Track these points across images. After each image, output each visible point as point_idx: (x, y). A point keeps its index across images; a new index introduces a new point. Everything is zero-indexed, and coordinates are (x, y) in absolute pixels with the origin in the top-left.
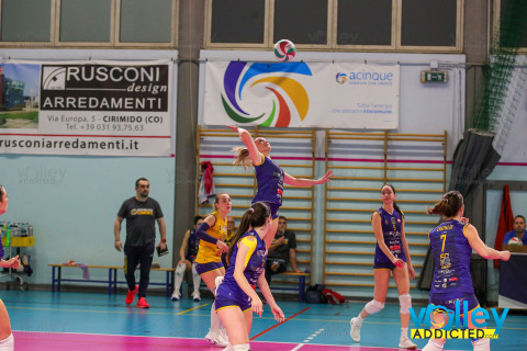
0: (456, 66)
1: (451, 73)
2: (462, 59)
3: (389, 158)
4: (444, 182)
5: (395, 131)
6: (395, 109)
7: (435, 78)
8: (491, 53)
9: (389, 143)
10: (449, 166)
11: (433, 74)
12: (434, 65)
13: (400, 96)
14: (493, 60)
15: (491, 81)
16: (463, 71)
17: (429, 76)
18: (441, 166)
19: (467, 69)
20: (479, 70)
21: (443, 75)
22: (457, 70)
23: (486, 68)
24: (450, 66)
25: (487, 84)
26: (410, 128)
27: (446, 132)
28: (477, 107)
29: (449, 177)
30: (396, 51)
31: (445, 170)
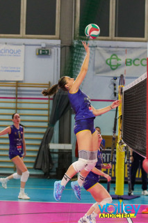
0: (55, 46)
1: (53, 50)
2: (58, 42)
3: (18, 96)
4: (48, 110)
5: (22, 81)
6: (22, 70)
7: (44, 53)
8: (75, 39)
9: (19, 88)
10: (51, 101)
11: (43, 51)
12: (44, 45)
13: (25, 63)
14: (75, 43)
15: (75, 55)
16: (59, 49)
17: (41, 52)
18: (47, 101)
19: (61, 48)
20: (68, 48)
21: (48, 51)
22: (56, 48)
23: (71, 47)
24: (52, 46)
25: (72, 56)
26: (30, 80)
27: (50, 83)
28: (67, 69)
29: (51, 107)
30: (23, 38)
31: (49, 103)
